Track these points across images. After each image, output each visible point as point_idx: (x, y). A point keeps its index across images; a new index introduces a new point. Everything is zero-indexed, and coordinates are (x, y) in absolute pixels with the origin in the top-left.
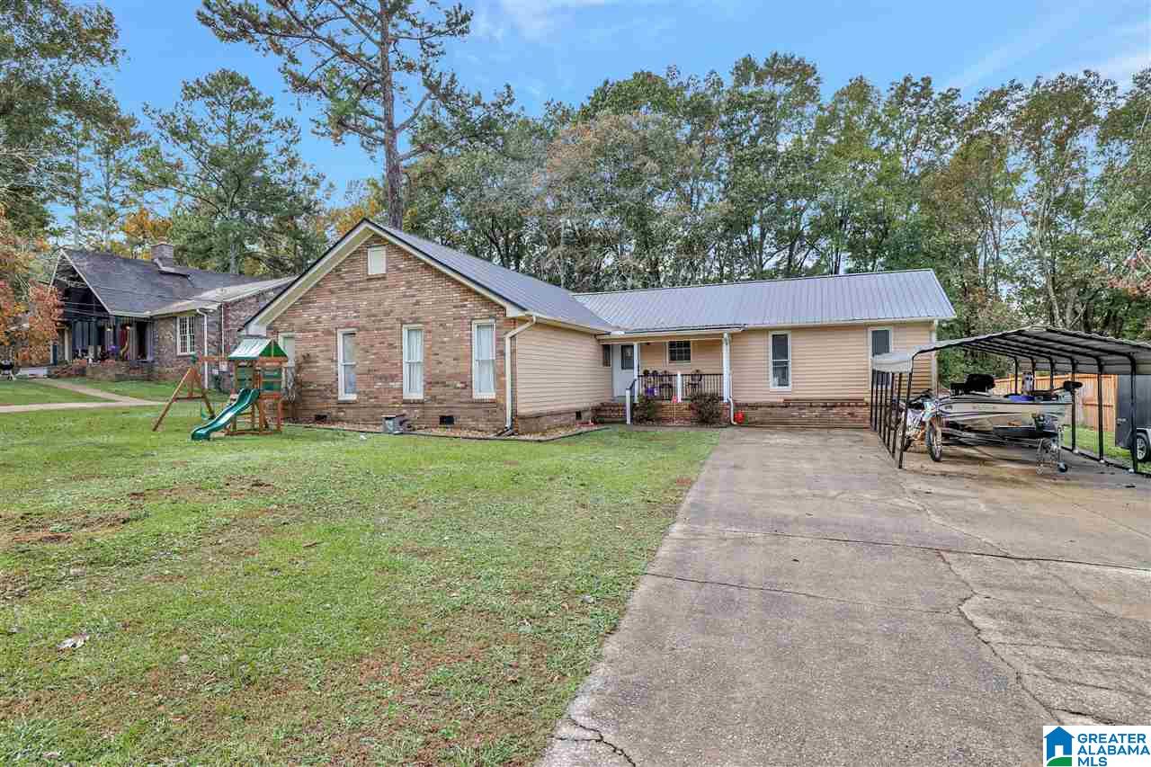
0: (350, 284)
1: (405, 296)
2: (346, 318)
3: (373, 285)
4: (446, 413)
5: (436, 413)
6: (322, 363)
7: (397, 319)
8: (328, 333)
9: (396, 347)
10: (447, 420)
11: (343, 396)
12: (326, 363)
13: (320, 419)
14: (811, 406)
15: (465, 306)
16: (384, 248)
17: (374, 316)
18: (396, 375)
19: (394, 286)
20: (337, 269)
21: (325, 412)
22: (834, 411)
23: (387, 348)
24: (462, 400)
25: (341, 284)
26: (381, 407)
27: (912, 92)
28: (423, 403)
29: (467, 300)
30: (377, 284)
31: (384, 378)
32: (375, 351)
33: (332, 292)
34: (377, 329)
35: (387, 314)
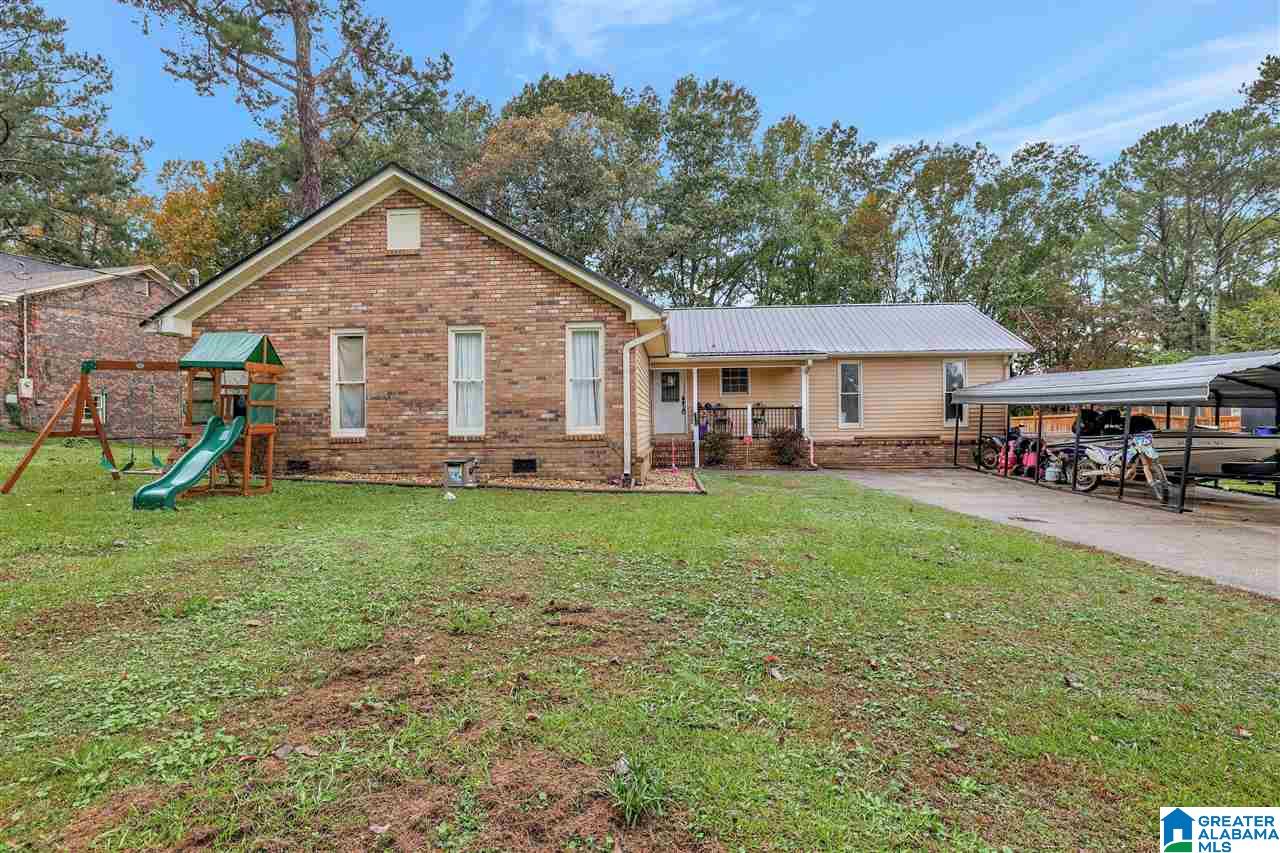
0: (357, 261)
1: (455, 284)
2: (348, 312)
3: (394, 264)
4: (524, 456)
5: (505, 456)
6: (302, 381)
7: (441, 318)
8: (314, 334)
9: (437, 359)
10: (524, 466)
11: (337, 432)
12: (308, 381)
13: (299, 466)
14: (885, 445)
15: (557, 303)
16: (418, 211)
17: (398, 311)
18: (439, 401)
19: (436, 269)
20: (332, 238)
21: (306, 456)
22: (909, 449)
23: (421, 360)
24: (551, 437)
25: (340, 260)
26: (408, 447)
27: (841, 140)
28: (484, 442)
29: (558, 295)
30: (407, 264)
31: (419, 405)
32: (400, 364)
33: (322, 272)
34: (407, 331)
35: (421, 309)
